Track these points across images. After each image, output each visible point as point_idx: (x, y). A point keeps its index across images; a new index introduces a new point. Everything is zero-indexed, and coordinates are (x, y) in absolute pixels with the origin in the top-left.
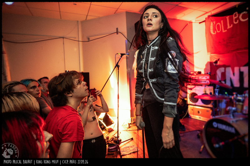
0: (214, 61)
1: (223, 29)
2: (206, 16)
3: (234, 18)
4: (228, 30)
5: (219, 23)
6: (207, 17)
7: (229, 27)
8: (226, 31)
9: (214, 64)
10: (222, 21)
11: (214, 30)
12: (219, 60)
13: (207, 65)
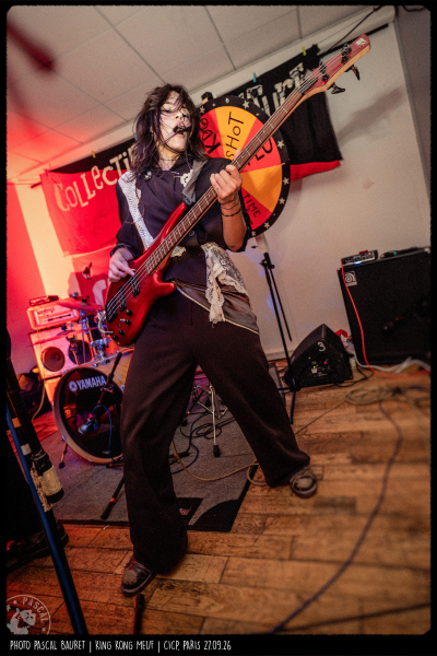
0: (83, 269)
1: (81, 200)
2: (41, 170)
3: (95, 178)
4: (90, 201)
5: (69, 188)
6: (43, 172)
7: (90, 196)
8: (87, 203)
9: (85, 276)
10: (75, 183)
11: (65, 203)
12: (91, 265)
13: (70, 281)
